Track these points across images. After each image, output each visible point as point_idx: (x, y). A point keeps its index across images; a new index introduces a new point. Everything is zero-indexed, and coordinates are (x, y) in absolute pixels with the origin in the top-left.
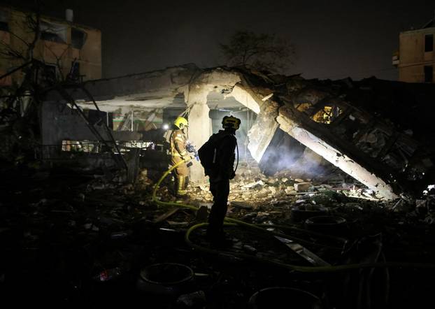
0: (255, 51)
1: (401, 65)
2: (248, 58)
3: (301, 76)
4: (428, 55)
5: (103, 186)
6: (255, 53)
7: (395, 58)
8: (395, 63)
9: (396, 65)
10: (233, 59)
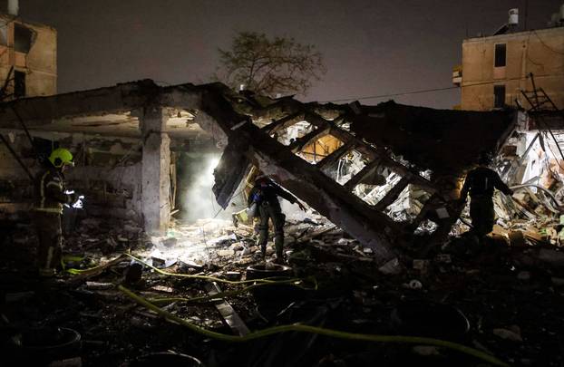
0: (268, 60)
1: (465, 84)
2: (257, 71)
3: (295, 98)
4: (499, 71)
5: (27, 239)
6: (267, 64)
7: (456, 74)
8: (456, 80)
9: (458, 84)
10: (237, 71)
